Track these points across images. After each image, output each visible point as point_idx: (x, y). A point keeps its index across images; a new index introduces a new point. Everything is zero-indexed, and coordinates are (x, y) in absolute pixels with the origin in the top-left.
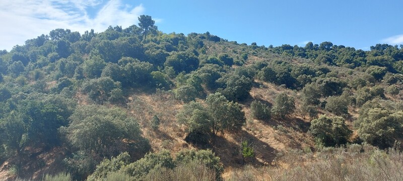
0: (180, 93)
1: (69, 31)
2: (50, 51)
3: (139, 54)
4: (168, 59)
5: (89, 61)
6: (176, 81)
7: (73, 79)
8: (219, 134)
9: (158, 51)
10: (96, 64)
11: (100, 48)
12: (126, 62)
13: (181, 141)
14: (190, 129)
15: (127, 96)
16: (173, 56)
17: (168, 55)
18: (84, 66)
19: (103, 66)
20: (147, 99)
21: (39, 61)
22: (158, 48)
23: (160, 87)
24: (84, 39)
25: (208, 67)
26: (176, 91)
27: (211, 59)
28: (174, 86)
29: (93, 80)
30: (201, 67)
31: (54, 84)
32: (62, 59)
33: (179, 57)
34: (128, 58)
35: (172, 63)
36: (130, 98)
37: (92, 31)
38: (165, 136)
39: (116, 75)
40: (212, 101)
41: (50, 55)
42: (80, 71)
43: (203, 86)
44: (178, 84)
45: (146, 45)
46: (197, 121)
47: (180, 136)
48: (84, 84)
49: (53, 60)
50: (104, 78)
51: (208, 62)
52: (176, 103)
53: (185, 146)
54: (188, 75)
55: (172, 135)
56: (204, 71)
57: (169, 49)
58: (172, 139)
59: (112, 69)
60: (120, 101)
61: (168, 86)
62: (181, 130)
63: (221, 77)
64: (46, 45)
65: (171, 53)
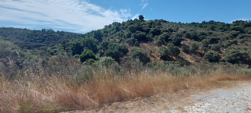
0: (157, 43)
1: (117, 22)
2: (113, 29)
3: (141, 29)
4: (151, 31)
5: (126, 33)
6: (154, 39)
7: (123, 38)
8: (171, 57)
9: (147, 28)
10: (129, 34)
11: (129, 28)
12: (138, 33)
13: (159, 58)
14: (162, 55)
15: (139, 44)
16: (152, 29)
17: (150, 29)
18: (126, 35)
19: (131, 34)
20: (146, 45)
21: (111, 33)
22: (147, 27)
23: (149, 41)
24: (122, 25)
25: (165, 33)
26: (155, 42)
27: (165, 30)
28: (154, 40)
29: (129, 39)
30: (162, 33)
31: (118, 40)
32: (118, 32)
33: (154, 30)
34: (138, 31)
35: (152, 32)
36: (140, 44)
37: (124, 22)
38: (153, 57)
39: (135, 37)
40: (169, 46)
41: (114, 31)
42: (124, 36)
43: (163, 40)
44: (155, 40)
45: (143, 26)
46: (165, 52)
47: (158, 57)
48: (127, 40)
49: (115, 32)
50: (132, 38)
51: (164, 31)
52: (155, 46)
53: (160, 60)
54: (158, 36)
55: (156, 56)
56: (164, 35)
57: (150, 27)
58: (156, 58)
59: (134, 35)
60: (138, 45)
61: (151, 40)
62: (158, 55)
63: (170, 37)
64: (112, 28)
65: (151, 29)
